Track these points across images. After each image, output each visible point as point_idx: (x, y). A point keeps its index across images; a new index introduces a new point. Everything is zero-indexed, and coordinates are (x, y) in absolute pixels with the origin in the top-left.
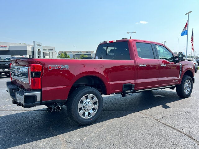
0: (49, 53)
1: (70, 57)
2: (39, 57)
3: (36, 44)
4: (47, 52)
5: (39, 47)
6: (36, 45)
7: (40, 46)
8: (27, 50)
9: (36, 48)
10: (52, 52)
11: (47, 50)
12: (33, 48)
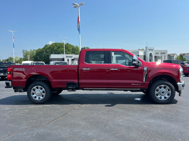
0: (162, 56)
1: (187, 60)
2: (150, 60)
3: (148, 48)
4: (159, 55)
5: (151, 52)
6: (148, 50)
7: (152, 50)
8: (139, 55)
9: (148, 52)
10: (164, 55)
11: (160, 54)
12: (145, 53)
